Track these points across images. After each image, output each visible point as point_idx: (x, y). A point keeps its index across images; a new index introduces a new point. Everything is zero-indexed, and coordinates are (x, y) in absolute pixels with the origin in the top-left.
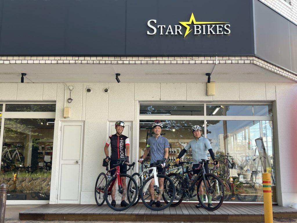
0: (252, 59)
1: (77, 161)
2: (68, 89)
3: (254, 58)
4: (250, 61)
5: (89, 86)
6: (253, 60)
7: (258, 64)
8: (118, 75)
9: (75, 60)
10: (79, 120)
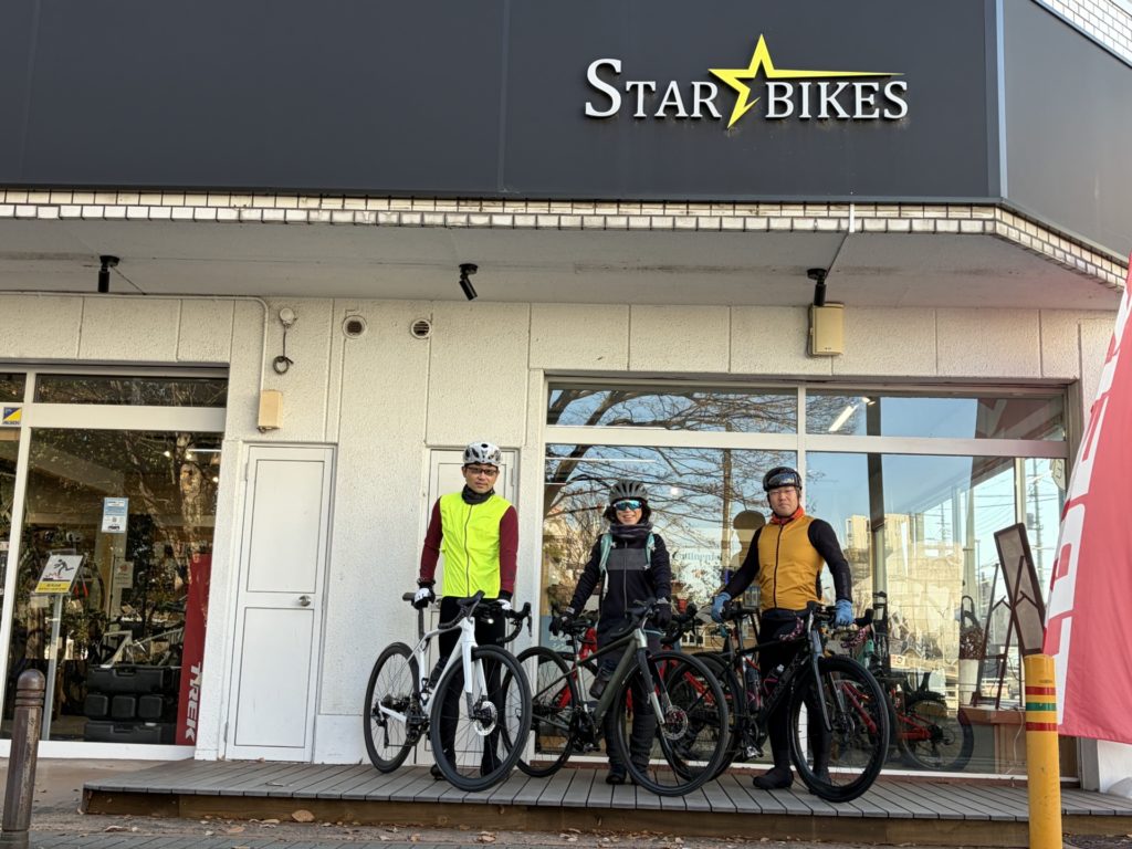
0: (991, 216)
1: (303, 598)
2: (277, 322)
3: (998, 211)
4: (981, 223)
5: (356, 313)
6: (994, 220)
7: (1013, 235)
8: (467, 269)
9: (308, 210)
10: (314, 440)
